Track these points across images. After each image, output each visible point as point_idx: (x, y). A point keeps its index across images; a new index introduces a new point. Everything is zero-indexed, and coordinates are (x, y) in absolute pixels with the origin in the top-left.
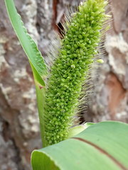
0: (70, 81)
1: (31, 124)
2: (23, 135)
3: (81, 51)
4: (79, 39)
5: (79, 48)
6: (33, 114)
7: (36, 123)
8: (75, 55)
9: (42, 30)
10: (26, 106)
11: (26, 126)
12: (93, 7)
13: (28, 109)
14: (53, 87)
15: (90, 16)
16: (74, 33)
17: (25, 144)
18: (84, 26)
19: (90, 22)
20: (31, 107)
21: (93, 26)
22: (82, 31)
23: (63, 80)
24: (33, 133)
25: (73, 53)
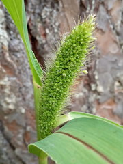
0: (61, 85)
1: (8, 104)
2: (3, 112)
3: (72, 64)
4: (70, 55)
5: (70, 61)
6: (9, 96)
7: (12, 103)
8: (66, 67)
9: (12, 33)
10: (3, 90)
11: (4, 105)
12: (83, 31)
13: (4, 93)
14: (48, 88)
15: (80, 38)
16: (67, 50)
17: (6, 117)
18: (75, 45)
19: (80, 42)
20: (7, 91)
21: (82, 45)
22: (73, 49)
23: (56, 84)
24: (10, 110)
25: (65, 65)
